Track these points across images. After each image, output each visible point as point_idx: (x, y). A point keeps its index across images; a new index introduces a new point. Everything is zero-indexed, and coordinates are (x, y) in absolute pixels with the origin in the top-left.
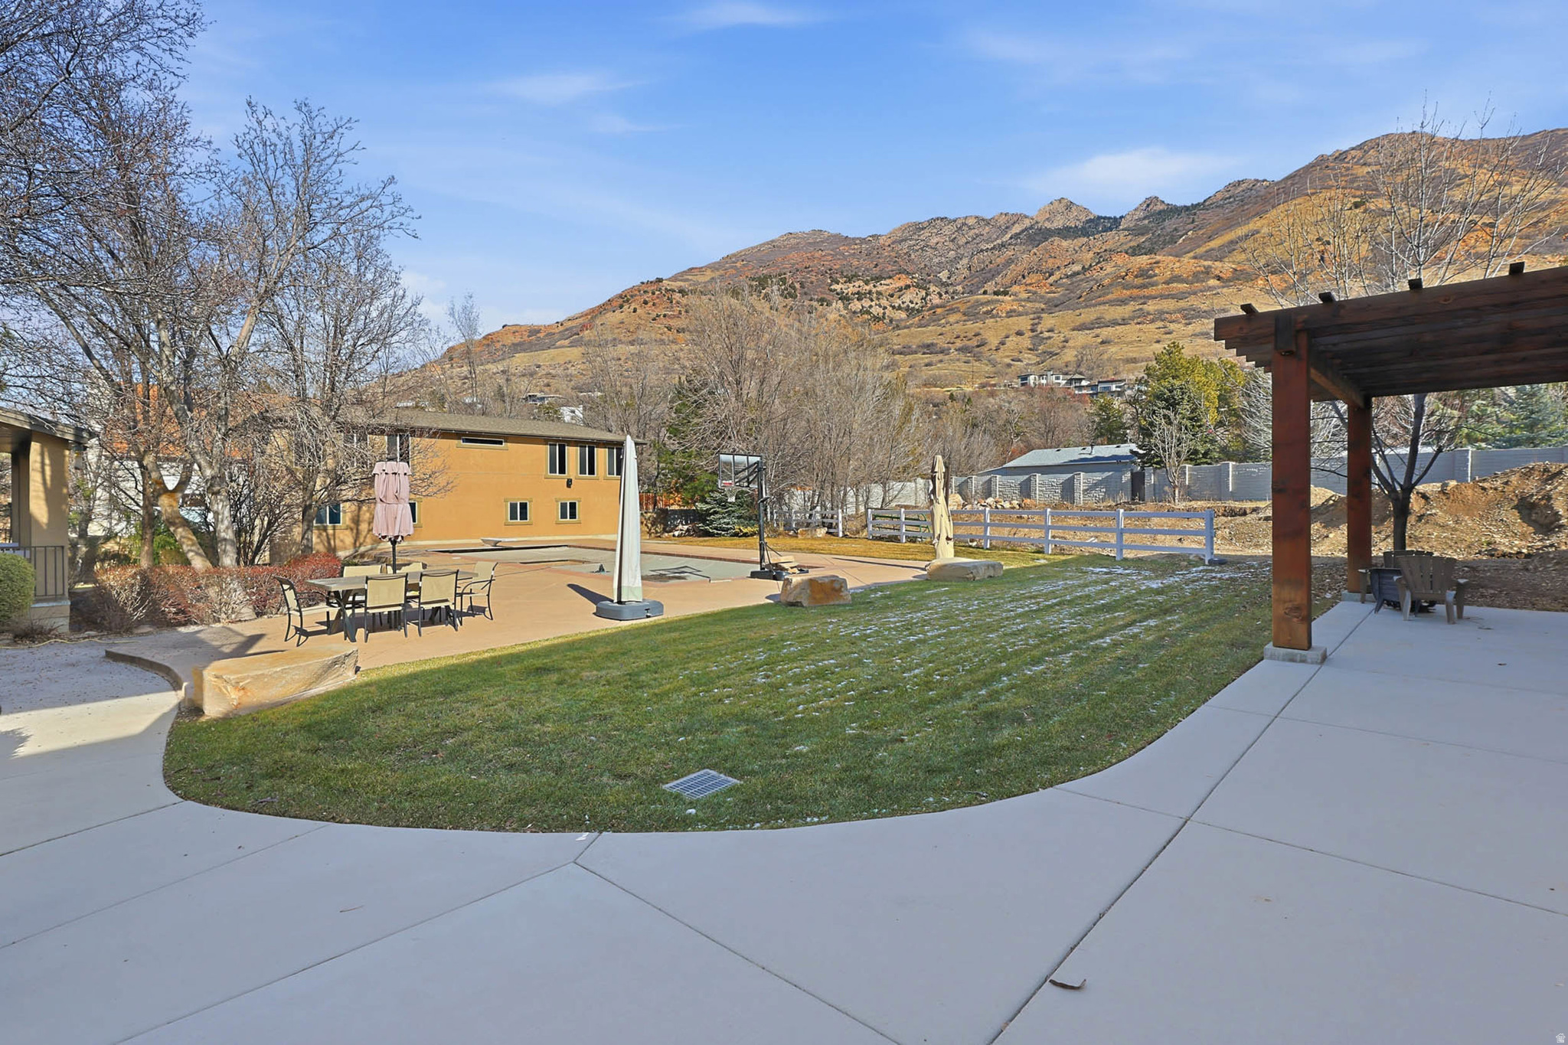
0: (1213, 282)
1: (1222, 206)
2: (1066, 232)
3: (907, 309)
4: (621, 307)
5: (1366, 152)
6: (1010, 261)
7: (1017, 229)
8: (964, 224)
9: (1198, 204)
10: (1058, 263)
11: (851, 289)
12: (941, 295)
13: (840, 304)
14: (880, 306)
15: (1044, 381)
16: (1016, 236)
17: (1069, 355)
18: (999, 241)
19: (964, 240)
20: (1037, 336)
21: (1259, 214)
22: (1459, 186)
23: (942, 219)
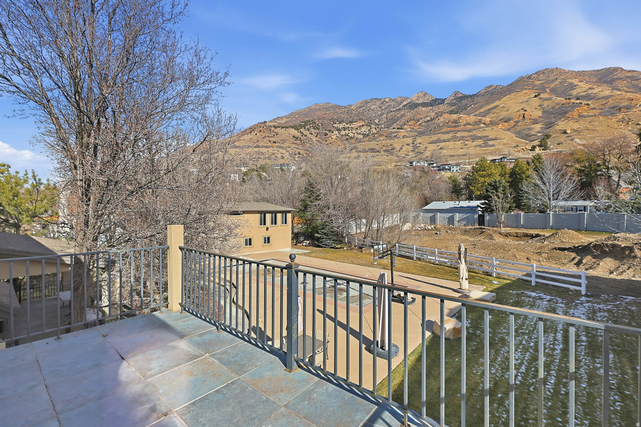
0: (482, 125)
1: (484, 95)
2: (424, 105)
3: (363, 134)
4: (251, 133)
5: (539, 75)
6: (402, 116)
7: (405, 103)
8: (384, 101)
9: (475, 95)
10: (421, 116)
11: (341, 126)
12: (376, 129)
13: (337, 132)
14: (352, 133)
15: (419, 164)
16: (405, 106)
17: (428, 153)
18: (398, 108)
19: (384, 107)
20: (415, 146)
21: (499, 99)
22: (575, 89)
23: (376, 99)
